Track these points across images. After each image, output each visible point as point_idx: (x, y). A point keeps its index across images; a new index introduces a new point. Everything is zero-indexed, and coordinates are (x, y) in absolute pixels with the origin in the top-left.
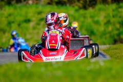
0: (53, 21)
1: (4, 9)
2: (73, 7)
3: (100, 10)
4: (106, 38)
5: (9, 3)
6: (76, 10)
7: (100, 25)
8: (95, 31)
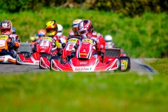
0: (86, 29)
1: (41, 11)
2: (118, 13)
3: (147, 18)
4: (152, 51)
5: (47, 5)
6: (121, 17)
7: (147, 35)
8: (141, 41)
